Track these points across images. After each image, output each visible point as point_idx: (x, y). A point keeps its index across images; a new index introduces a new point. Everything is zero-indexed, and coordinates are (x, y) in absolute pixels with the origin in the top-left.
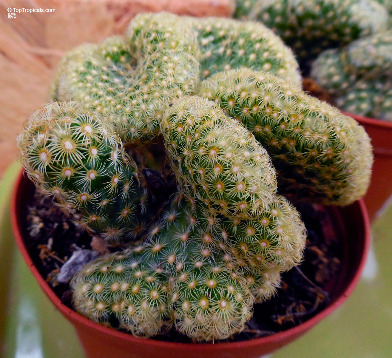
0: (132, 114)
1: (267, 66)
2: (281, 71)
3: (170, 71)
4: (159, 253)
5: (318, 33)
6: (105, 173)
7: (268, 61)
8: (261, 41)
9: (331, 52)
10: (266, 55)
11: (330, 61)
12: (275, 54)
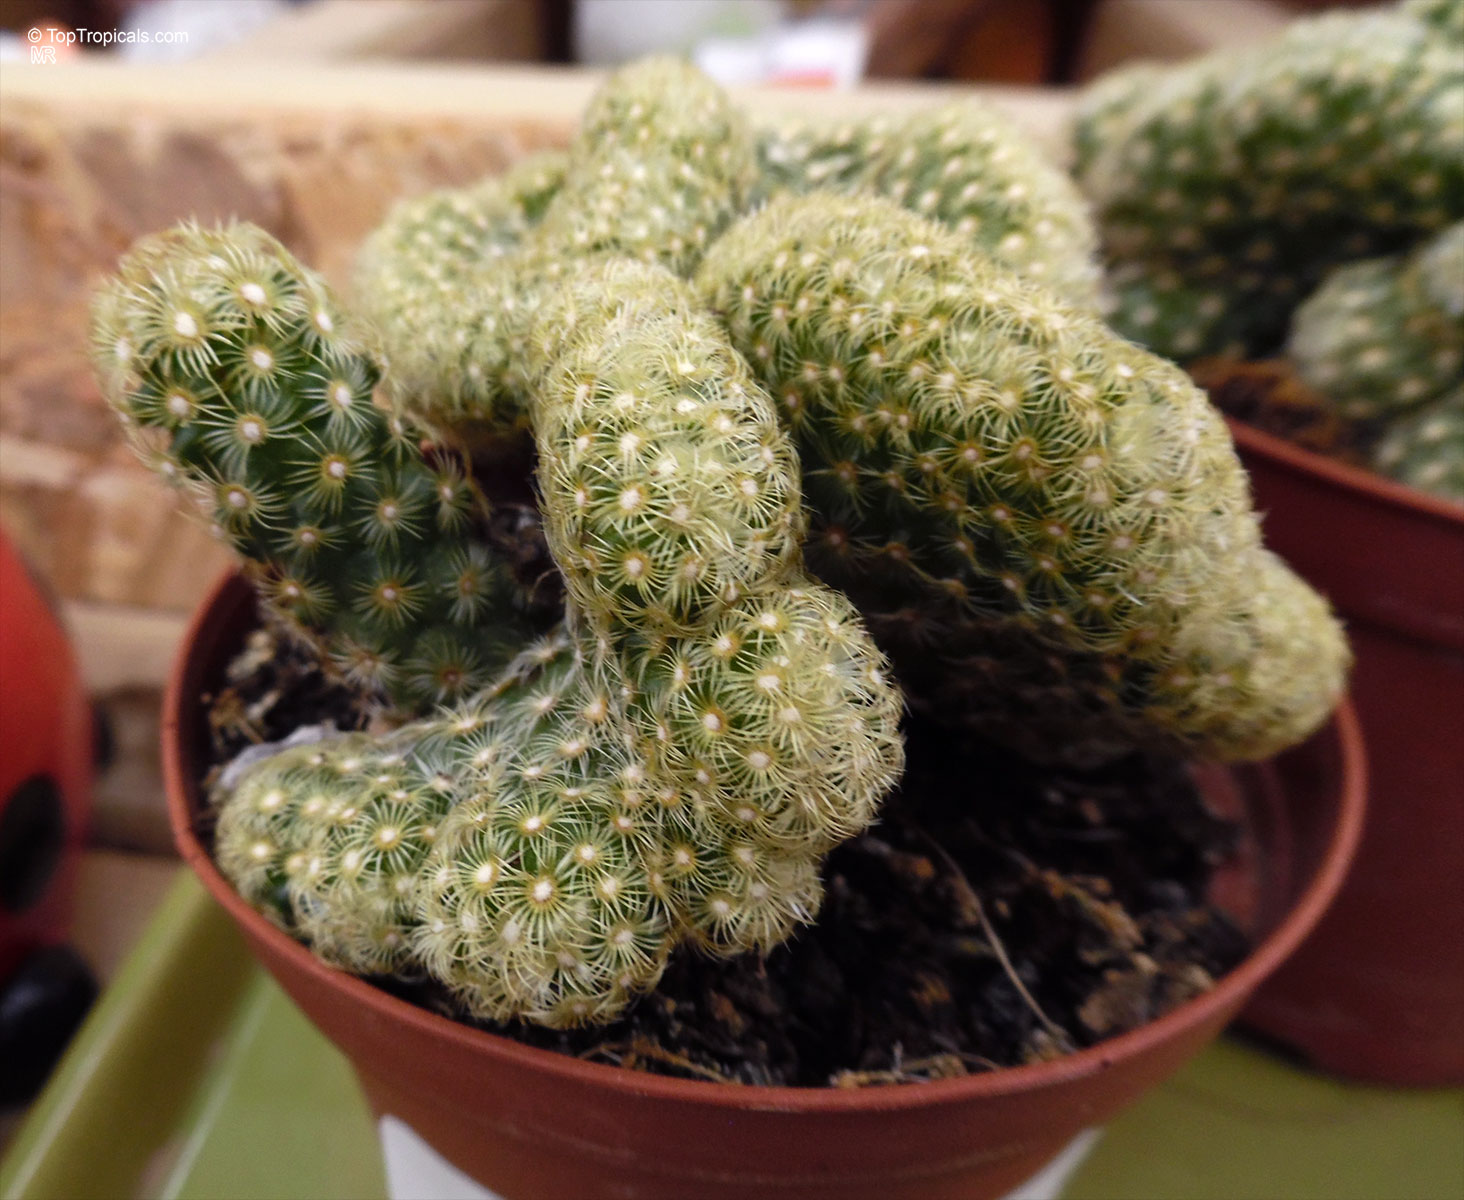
0: (476, 326)
1: (967, 225)
2: (1013, 243)
3: (607, 206)
4: (461, 739)
5: (1320, 201)
6: (293, 431)
7: (974, 209)
8: (962, 151)
9: (1368, 270)
10: (970, 192)
11: (1355, 299)
12: (1001, 187)
